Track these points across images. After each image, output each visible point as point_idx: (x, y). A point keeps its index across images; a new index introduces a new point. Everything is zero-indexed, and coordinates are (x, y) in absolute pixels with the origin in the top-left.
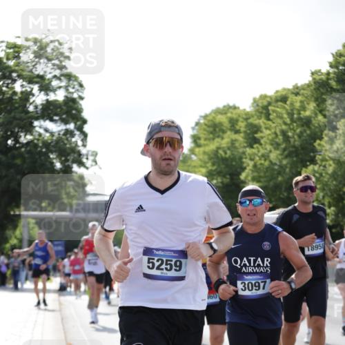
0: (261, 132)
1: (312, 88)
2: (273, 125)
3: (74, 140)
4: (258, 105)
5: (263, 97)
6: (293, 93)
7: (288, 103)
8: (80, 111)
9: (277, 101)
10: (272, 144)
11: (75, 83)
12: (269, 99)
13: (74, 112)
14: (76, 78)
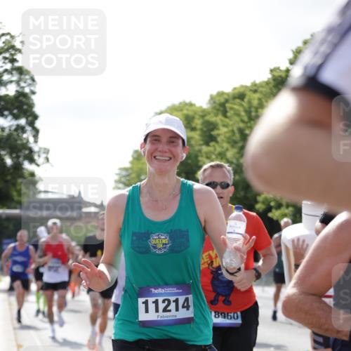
0: (218, 129)
1: (271, 85)
2: (231, 123)
3: (25, 136)
4: (214, 102)
5: (221, 94)
6: (251, 90)
7: (246, 100)
8: (31, 106)
9: (234, 98)
10: (228, 142)
11: (27, 77)
12: (226, 97)
13: (25, 107)
14: (28, 73)
